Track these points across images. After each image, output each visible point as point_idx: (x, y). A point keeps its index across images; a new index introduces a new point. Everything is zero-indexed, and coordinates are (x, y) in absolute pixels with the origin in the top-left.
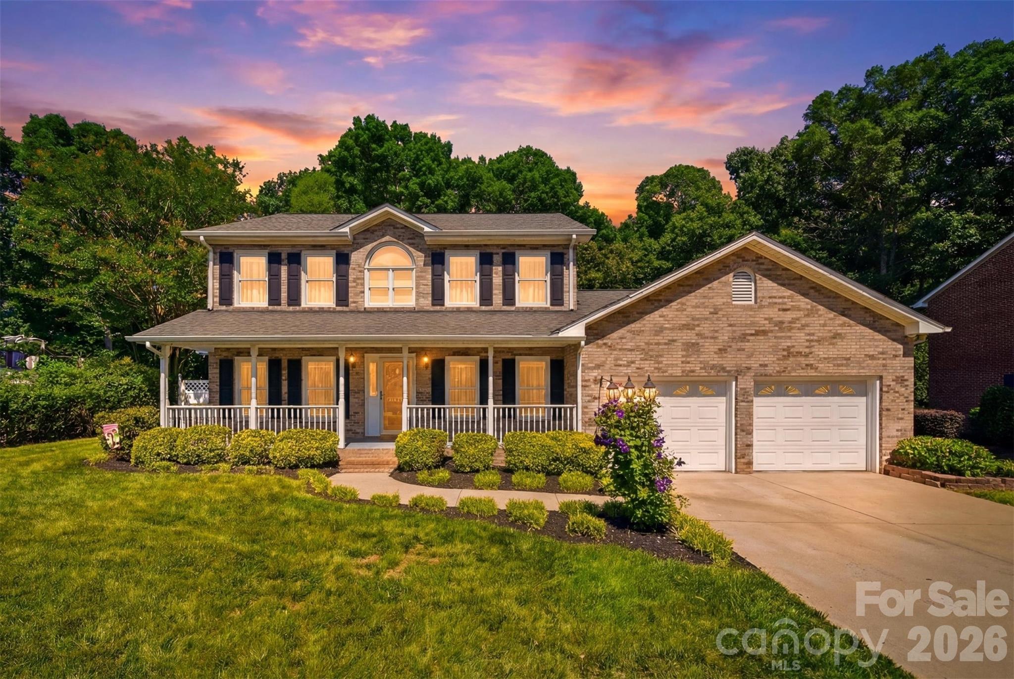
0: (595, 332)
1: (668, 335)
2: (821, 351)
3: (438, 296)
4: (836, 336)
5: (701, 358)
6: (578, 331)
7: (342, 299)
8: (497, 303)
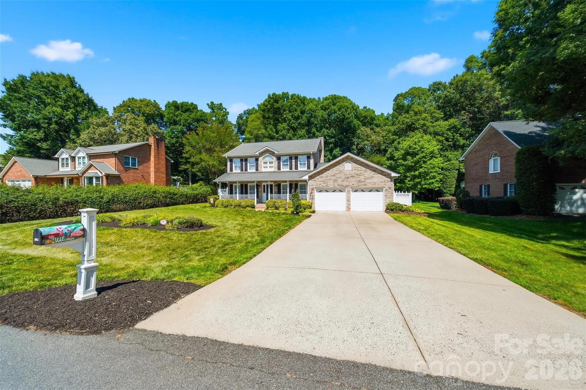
0: (311, 178)
1: (329, 178)
2: (368, 181)
3: (279, 168)
4: (373, 177)
5: (337, 183)
6: (306, 178)
7: (257, 170)
8: (294, 169)
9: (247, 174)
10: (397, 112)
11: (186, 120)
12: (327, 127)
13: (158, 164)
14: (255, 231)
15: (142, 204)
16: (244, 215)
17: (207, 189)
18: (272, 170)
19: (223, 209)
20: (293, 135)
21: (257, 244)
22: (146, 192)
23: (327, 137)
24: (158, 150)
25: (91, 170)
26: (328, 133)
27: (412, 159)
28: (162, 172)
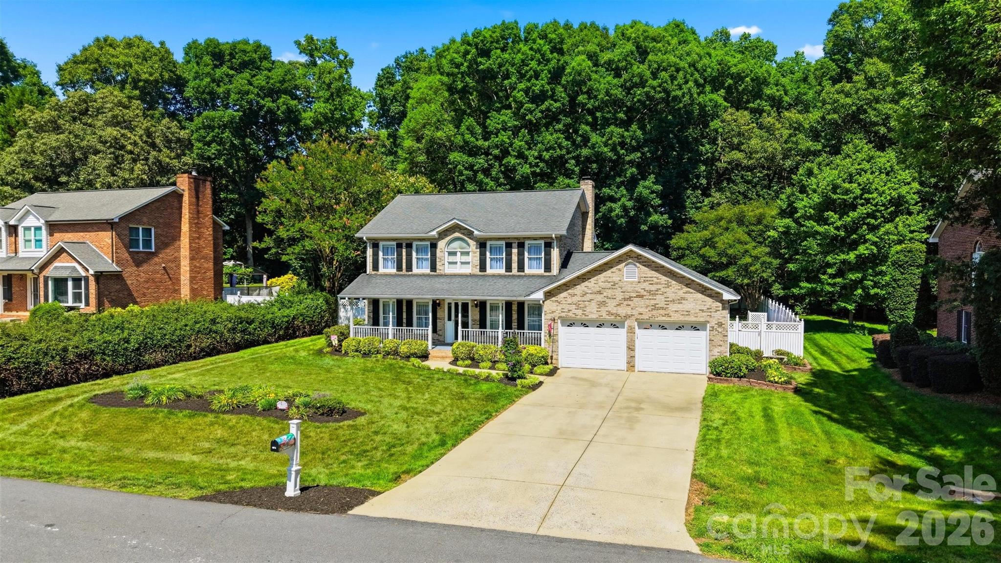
0: (549, 295)
1: (589, 297)
2: (673, 307)
3: (483, 267)
4: (683, 298)
5: (607, 309)
6: (539, 295)
7: (433, 268)
8: (515, 271)
9: (412, 278)
10: (834, 61)
11: (243, 93)
12: (622, 121)
13: (198, 238)
14: (432, 422)
15: (192, 350)
16: (409, 383)
17: (315, 303)
18: (467, 270)
19: (360, 361)
20: (527, 143)
21: (436, 447)
22: (198, 323)
23: (619, 148)
24: (198, 205)
25: (60, 261)
26: (623, 136)
27: (840, 219)
28: (205, 258)
